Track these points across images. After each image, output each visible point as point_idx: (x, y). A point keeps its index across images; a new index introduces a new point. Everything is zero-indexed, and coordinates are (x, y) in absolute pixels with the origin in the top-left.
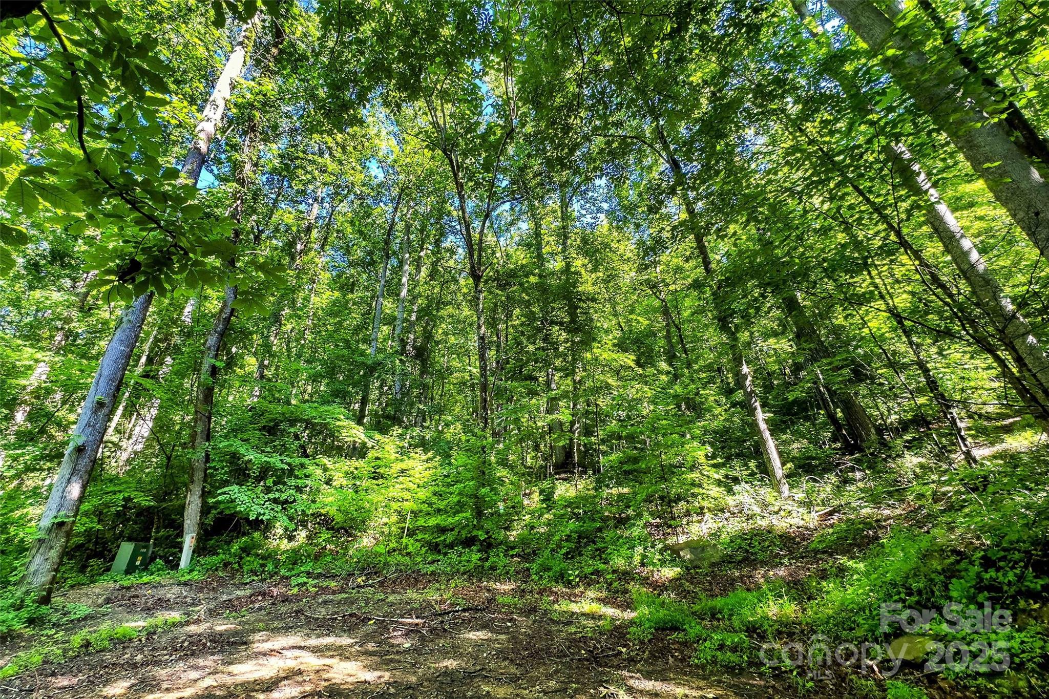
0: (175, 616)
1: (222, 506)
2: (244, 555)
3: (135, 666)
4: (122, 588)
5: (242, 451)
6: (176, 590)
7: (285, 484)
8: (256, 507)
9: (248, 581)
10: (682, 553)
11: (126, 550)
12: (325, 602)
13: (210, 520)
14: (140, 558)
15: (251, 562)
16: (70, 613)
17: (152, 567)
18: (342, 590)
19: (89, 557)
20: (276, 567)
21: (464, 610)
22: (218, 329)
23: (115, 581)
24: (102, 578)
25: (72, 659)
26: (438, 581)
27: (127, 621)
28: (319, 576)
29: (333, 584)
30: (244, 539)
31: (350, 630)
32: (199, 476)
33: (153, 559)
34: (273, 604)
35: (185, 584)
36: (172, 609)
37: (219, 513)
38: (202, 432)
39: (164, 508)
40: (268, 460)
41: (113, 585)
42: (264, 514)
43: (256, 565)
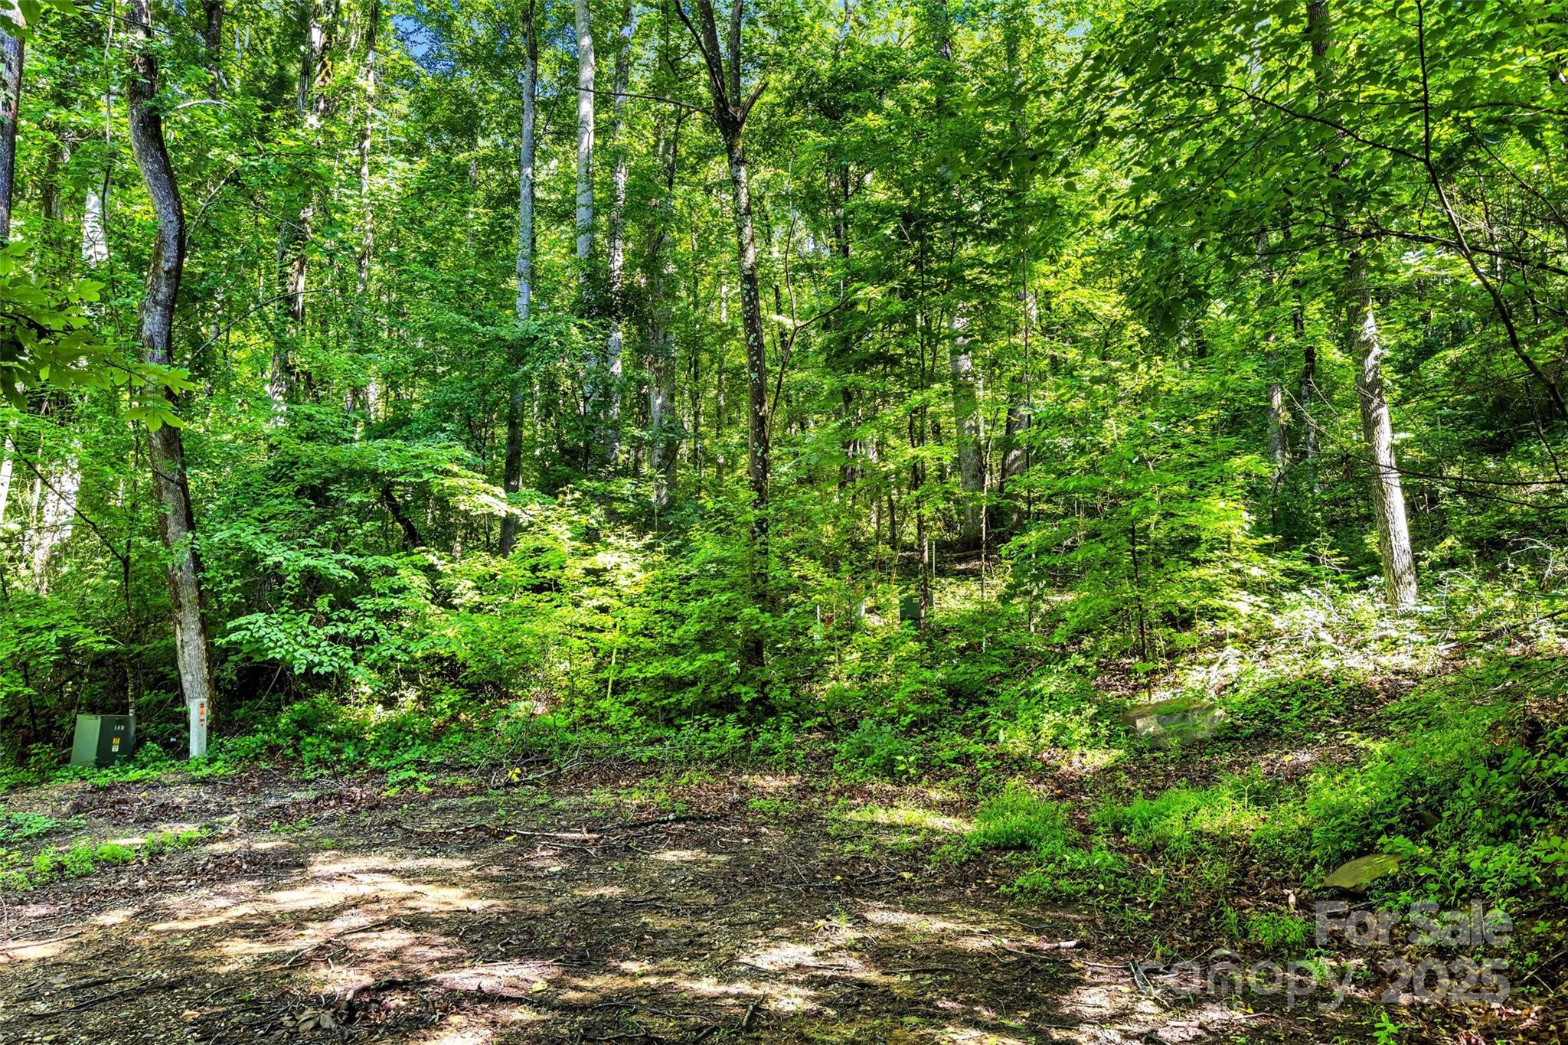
0: (189, 830)
1: (245, 649)
2: (301, 733)
3: (137, 893)
4: (96, 789)
5: (259, 546)
6: (189, 791)
7: (353, 607)
8: (302, 651)
9: (312, 776)
10: (1140, 723)
11: (88, 727)
12: (443, 810)
13: (229, 672)
14: (116, 741)
15: (314, 746)
16: (21, 826)
17: (141, 755)
18: (480, 790)
19: (26, 741)
20: (361, 755)
21: (678, 820)
22: (160, 297)
23: (83, 779)
24: (58, 773)
25: (44, 886)
26: (658, 775)
27: (115, 837)
28: (439, 767)
29: (462, 781)
30: (297, 706)
31: (469, 848)
32: (188, 595)
33: (140, 743)
34: (353, 812)
35: (204, 781)
36: (184, 820)
37: (243, 660)
38: (175, 512)
39: (139, 655)
40: (312, 562)
41: (80, 785)
42: (321, 664)
43: (324, 752)
